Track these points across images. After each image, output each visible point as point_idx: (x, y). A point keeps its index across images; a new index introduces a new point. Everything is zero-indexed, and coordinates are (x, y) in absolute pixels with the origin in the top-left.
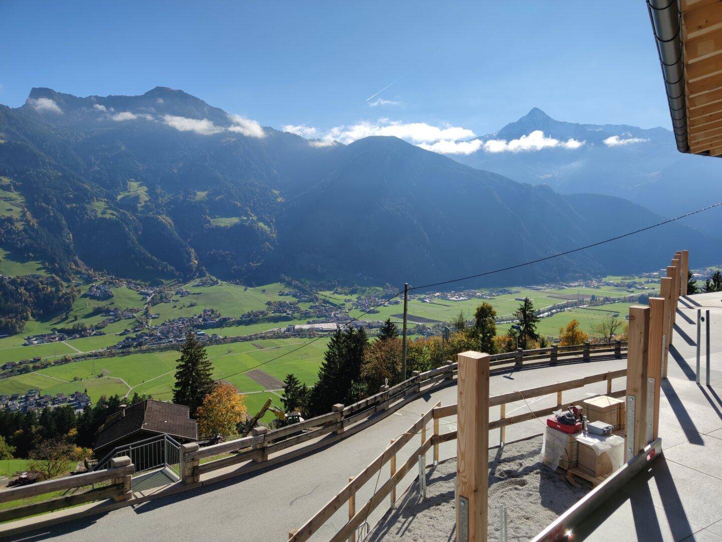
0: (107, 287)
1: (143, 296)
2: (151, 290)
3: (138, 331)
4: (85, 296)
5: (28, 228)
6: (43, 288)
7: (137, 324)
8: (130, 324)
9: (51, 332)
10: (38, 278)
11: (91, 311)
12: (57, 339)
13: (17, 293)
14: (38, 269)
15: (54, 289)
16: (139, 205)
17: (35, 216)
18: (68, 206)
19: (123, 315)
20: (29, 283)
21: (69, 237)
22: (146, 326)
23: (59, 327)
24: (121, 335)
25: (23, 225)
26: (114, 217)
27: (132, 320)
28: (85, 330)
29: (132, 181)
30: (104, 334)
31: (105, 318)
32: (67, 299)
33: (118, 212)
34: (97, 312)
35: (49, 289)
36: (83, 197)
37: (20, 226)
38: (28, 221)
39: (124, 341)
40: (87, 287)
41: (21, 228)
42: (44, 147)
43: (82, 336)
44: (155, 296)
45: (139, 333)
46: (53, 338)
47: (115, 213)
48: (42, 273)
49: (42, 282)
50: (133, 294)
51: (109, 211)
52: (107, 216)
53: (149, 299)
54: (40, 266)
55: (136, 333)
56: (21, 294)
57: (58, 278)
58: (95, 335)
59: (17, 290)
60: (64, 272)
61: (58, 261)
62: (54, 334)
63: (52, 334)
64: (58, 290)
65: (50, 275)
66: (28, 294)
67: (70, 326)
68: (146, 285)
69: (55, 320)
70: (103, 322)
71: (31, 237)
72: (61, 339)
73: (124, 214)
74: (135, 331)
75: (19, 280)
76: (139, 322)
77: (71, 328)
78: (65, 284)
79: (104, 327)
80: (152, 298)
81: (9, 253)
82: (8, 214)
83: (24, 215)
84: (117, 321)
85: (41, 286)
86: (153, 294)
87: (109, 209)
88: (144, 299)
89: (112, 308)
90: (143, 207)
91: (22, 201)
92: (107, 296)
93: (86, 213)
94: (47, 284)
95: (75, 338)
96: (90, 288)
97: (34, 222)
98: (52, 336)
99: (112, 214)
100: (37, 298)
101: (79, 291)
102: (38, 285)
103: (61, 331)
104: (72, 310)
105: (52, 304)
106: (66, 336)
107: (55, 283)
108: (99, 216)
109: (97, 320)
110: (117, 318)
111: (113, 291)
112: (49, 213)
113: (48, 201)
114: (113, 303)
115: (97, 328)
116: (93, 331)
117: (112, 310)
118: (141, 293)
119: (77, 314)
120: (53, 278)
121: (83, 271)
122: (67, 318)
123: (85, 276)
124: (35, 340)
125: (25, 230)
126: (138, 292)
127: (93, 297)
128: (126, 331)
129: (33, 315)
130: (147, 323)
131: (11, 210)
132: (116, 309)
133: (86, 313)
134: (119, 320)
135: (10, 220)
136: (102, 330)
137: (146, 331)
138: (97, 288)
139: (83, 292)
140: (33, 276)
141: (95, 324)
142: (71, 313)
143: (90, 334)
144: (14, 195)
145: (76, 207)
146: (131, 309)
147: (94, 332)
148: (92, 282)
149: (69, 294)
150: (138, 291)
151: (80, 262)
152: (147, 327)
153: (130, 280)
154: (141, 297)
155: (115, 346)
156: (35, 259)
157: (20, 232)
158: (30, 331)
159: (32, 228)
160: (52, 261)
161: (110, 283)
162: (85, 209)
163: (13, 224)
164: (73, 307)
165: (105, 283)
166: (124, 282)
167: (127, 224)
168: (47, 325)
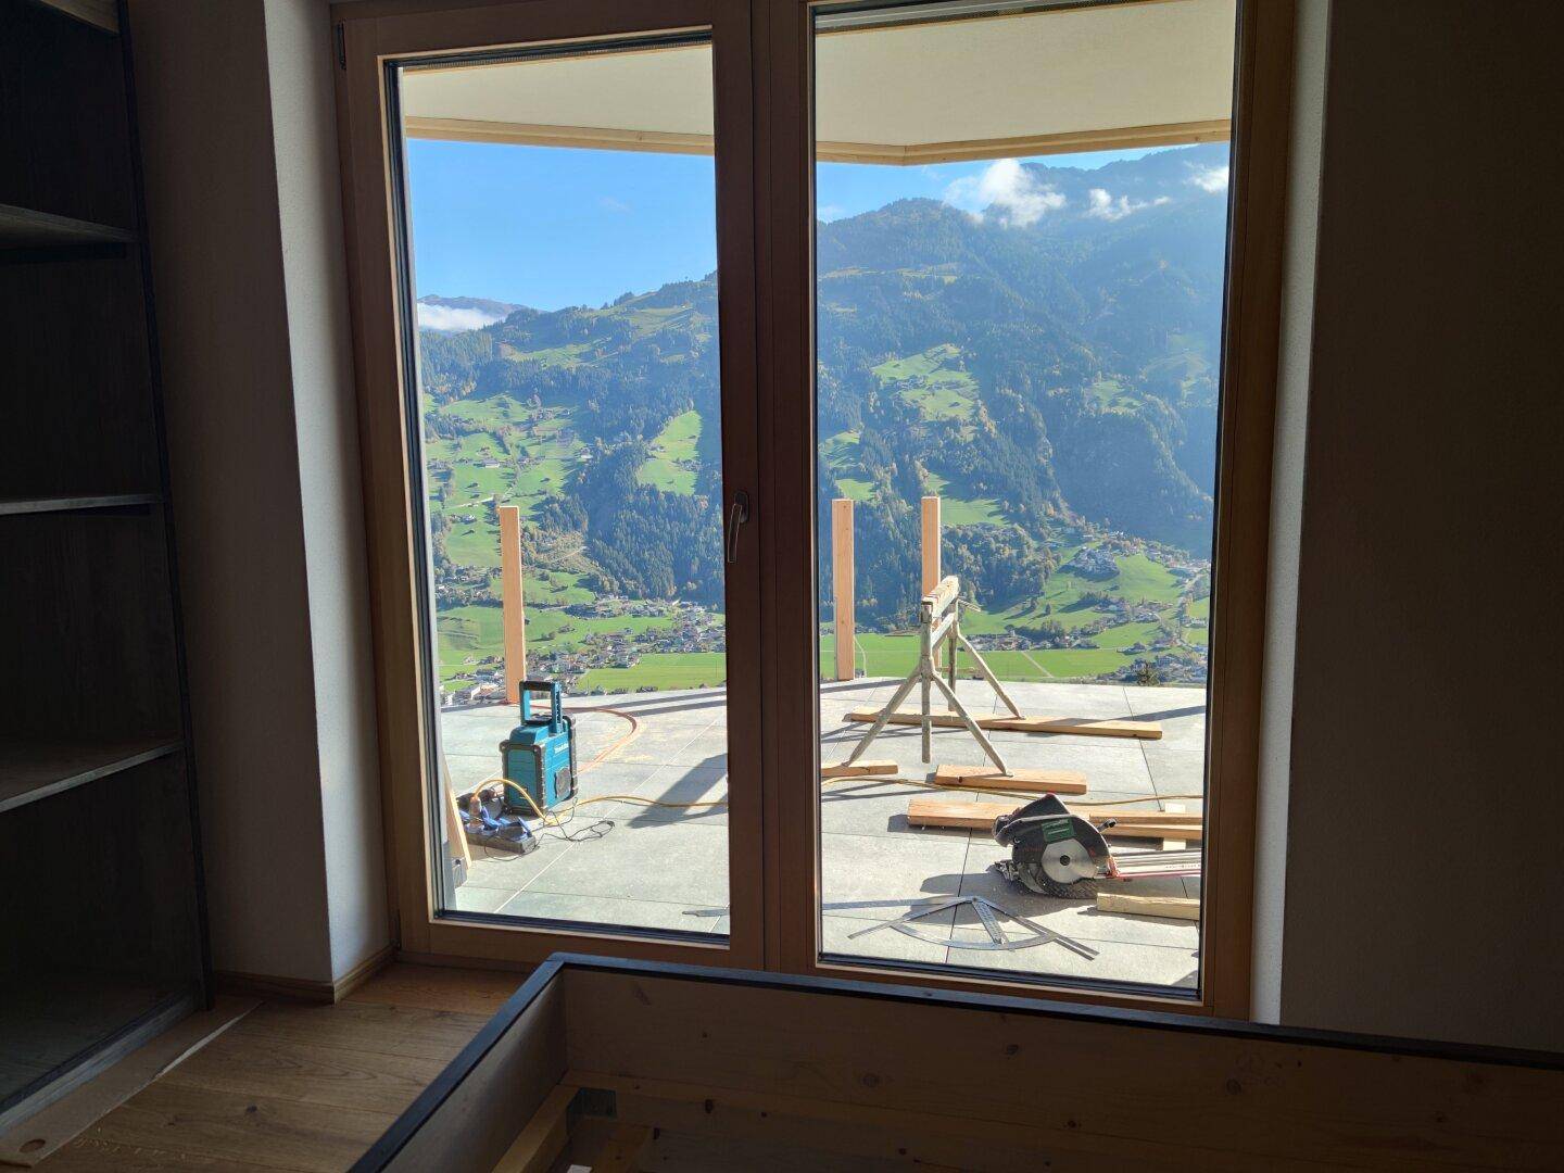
0: (1107, 553)
1: (1177, 578)
2: (1196, 565)
3: (1162, 649)
4: (1066, 569)
5: (983, 437)
6: (998, 549)
7: (1161, 635)
8: (1147, 633)
9: (1006, 632)
10: (990, 529)
11: (1075, 599)
12: (1013, 645)
13: (956, 555)
14: (991, 514)
15: (1014, 552)
16: (1184, 384)
17: (995, 413)
18: (1051, 393)
19: (1133, 613)
20: (977, 537)
21: (1046, 451)
22: (1178, 641)
23: (1018, 623)
24: (1126, 653)
25: (973, 432)
26: (1133, 411)
27: (1153, 626)
28: (1061, 634)
29: (1176, 333)
30: (1095, 647)
31: (1098, 616)
32: (1035, 573)
33: (1142, 399)
34: (1086, 602)
35: (1007, 552)
36: (1079, 374)
37: (967, 434)
38: (981, 424)
39: (1132, 667)
40: (1072, 552)
41: (970, 438)
42: (1020, 279)
43: (1057, 646)
44: (1201, 578)
45: (1161, 654)
46: (1006, 644)
47: (1135, 403)
48: (997, 521)
49: (996, 538)
50: (1157, 570)
51: (1125, 400)
52: (1120, 411)
53: (1189, 584)
54: (994, 508)
55: (1156, 654)
56: (961, 558)
57: (1022, 531)
58: (1079, 646)
59: (956, 548)
60: (1033, 520)
61: (1025, 499)
62: (1009, 635)
63: (1005, 636)
64: (1020, 555)
65: (1009, 526)
66: (972, 557)
67: (1036, 625)
68: (1184, 556)
69: (1014, 611)
70: (1097, 623)
71: (984, 454)
72: (1020, 647)
73: (1152, 404)
74: (1155, 649)
75: (960, 533)
76: (1164, 631)
77: (1038, 628)
78: (1034, 544)
79: (1096, 634)
80: (1197, 584)
81: (947, 483)
82: (951, 413)
83: (976, 414)
84: (1121, 624)
85: (994, 546)
86: (1199, 576)
87: (1123, 395)
88: (1179, 583)
89: (1114, 597)
90: (1192, 387)
91: (973, 387)
92: (1108, 573)
93: (1082, 405)
94: (1004, 542)
95: (1044, 648)
96: (1076, 556)
97: (991, 426)
98: (1007, 640)
99: (1130, 406)
100: (988, 567)
101: (1057, 559)
102: (990, 543)
103: (1022, 631)
104: (1043, 594)
105: (1010, 580)
106: (1028, 642)
107: (1017, 542)
108: (1105, 410)
109: (1086, 617)
110: (1121, 619)
111: (1118, 561)
112: (1017, 407)
113: (1016, 384)
114: (1116, 588)
115: (1084, 633)
116: (1076, 638)
117: (1113, 600)
118: (1175, 572)
119: (1051, 602)
120: (1015, 531)
121: (1068, 521)
122: (1032, 608)
123: (1070, 531)
124: (979, 643)
125: (976, 441)
126: (1169, 569)
127: (1081, 573)
128: (1138, 646)
129: (978, 597)
130: (1180, 634)
131: (956, 404)
132: (1122, 600)
133: (1066, 602)
134: (1127, 622)
135: (954, 423)
136: (1092, 640)
137: (1178, 653)
138: (1090, 555)
139: (1064, 562)
140: (984, 526)
141: (1080, 625)
142: (1041, 599)
143: (1070, 644)
144: (962, 377)
145: (1065, 395)
146: (1151, 604)
147: (1078, 642)
148: (1081, 542)
149: (1039, 563)
150: (1167, 566)
151: (1063, 505)
152: (1179, 643)
153: (1154, 543)
154: (1173, 579)
155: (1113, 674)
156: (987, 494)
157: (968, 445)
158: (971, 626)
159: (987, 437)
160: (1015, 499)
161: (1115, 547)
162: (1079, 397)
163: (957, 431)
164: (1045, 587)
165: (1104, 547)
166: (1143, 547)
167: (1158, 425)
168: (999, 617)
